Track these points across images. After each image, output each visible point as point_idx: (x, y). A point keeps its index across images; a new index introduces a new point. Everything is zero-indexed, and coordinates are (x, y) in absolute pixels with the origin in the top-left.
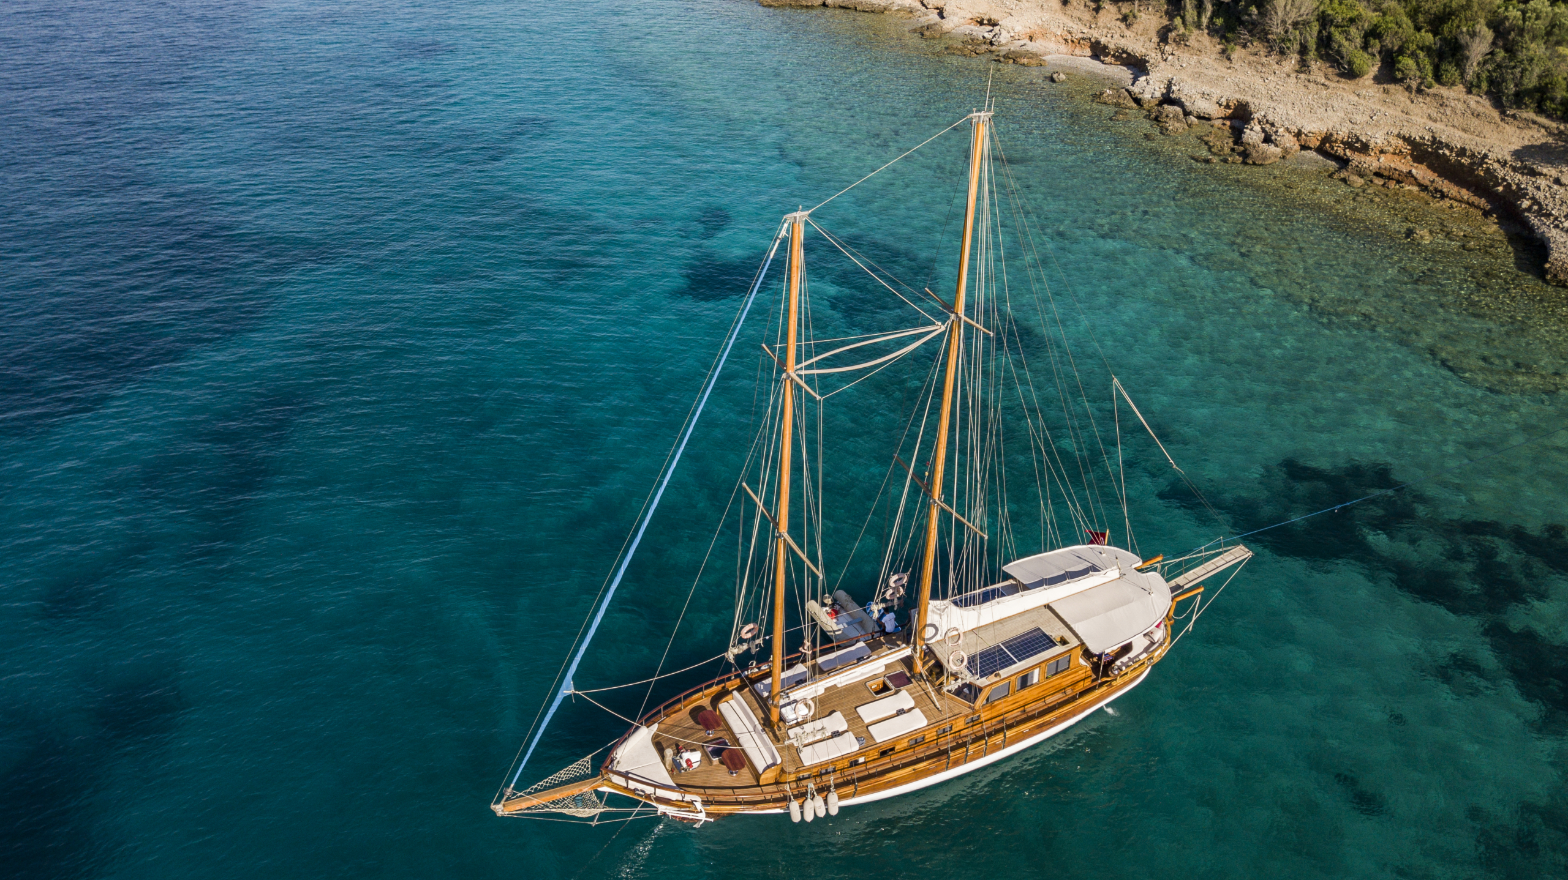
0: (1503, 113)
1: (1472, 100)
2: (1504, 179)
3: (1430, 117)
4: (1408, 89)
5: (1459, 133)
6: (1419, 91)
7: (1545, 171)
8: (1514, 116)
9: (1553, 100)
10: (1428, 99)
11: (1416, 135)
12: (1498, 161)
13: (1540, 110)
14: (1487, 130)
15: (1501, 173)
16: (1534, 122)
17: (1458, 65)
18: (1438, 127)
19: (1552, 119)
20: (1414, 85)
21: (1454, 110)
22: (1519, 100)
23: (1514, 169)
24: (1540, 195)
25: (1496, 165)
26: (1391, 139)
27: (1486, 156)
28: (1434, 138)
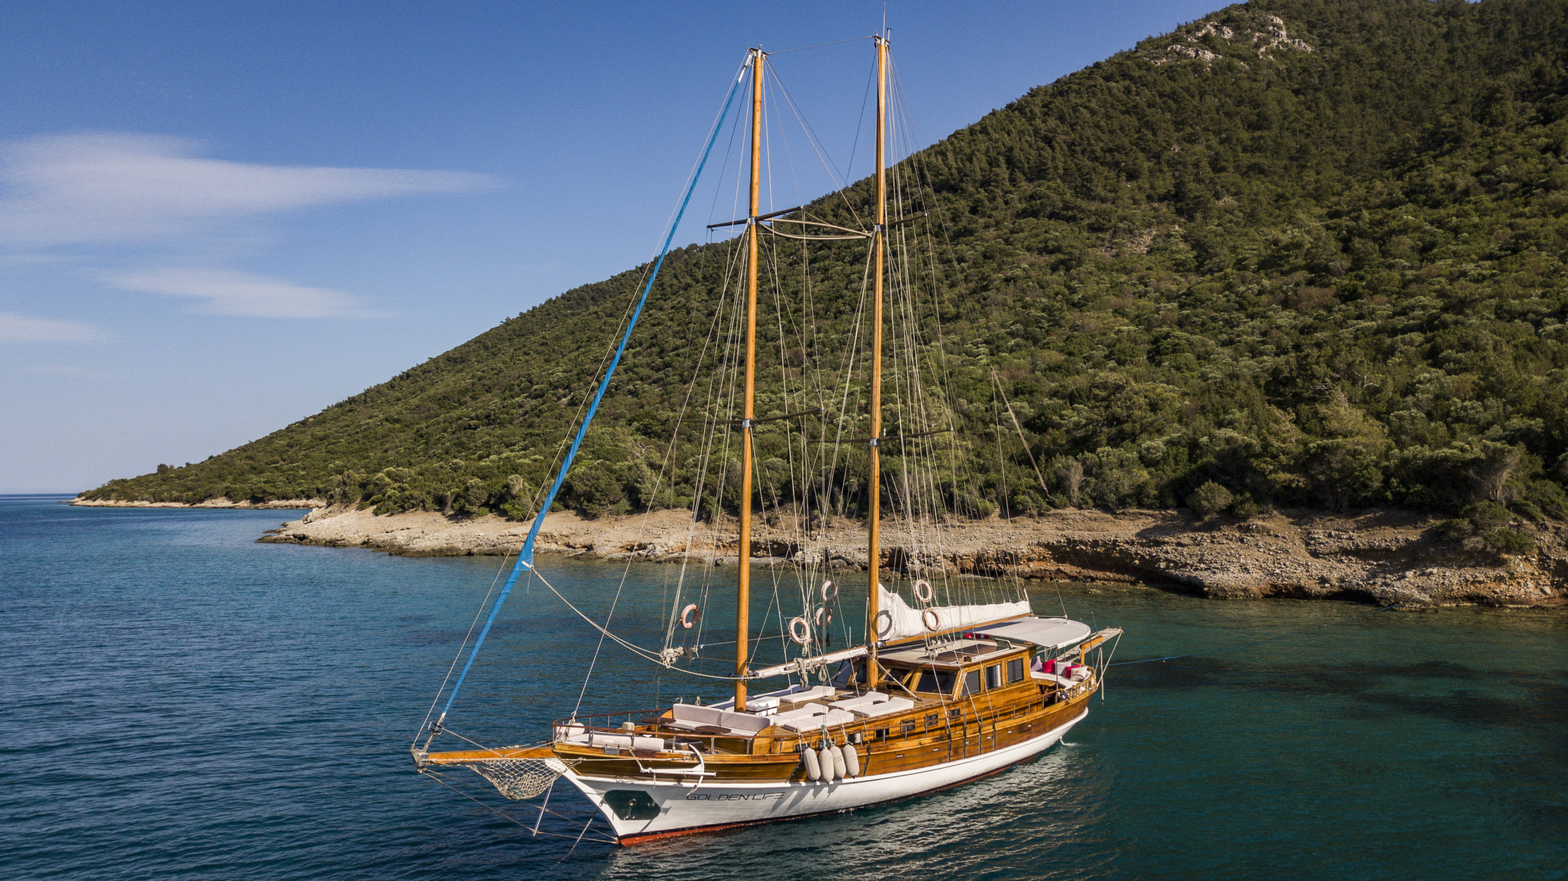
0: (1113, 513)
1: (1086, 512)
2: (1137, 554)
3: (1057, 528)
4: (1031, 516)
5: (1086, 533)
6: (1041, 515)
7: (1166, 539)
8: (1123, 513)
9: (1148, 497)
10: (1050, 519)
11: (1053, 540)
12: (1127, 542)
13: (1141, 505)
14: (1107, 526)
15: (1133, 550)
16: (1141, 514)
17: (1063, 493)
18: (1066, 532)
19: (1154, 509)
20: (1035, 512)
21: (1074, 520)
22: (1123, 502)
23: (1142, 545)
24: (1169, 556)
25: (1126, 546)
26: (1033, 548)
27: (1115, 541)
28: (1068, 539)
